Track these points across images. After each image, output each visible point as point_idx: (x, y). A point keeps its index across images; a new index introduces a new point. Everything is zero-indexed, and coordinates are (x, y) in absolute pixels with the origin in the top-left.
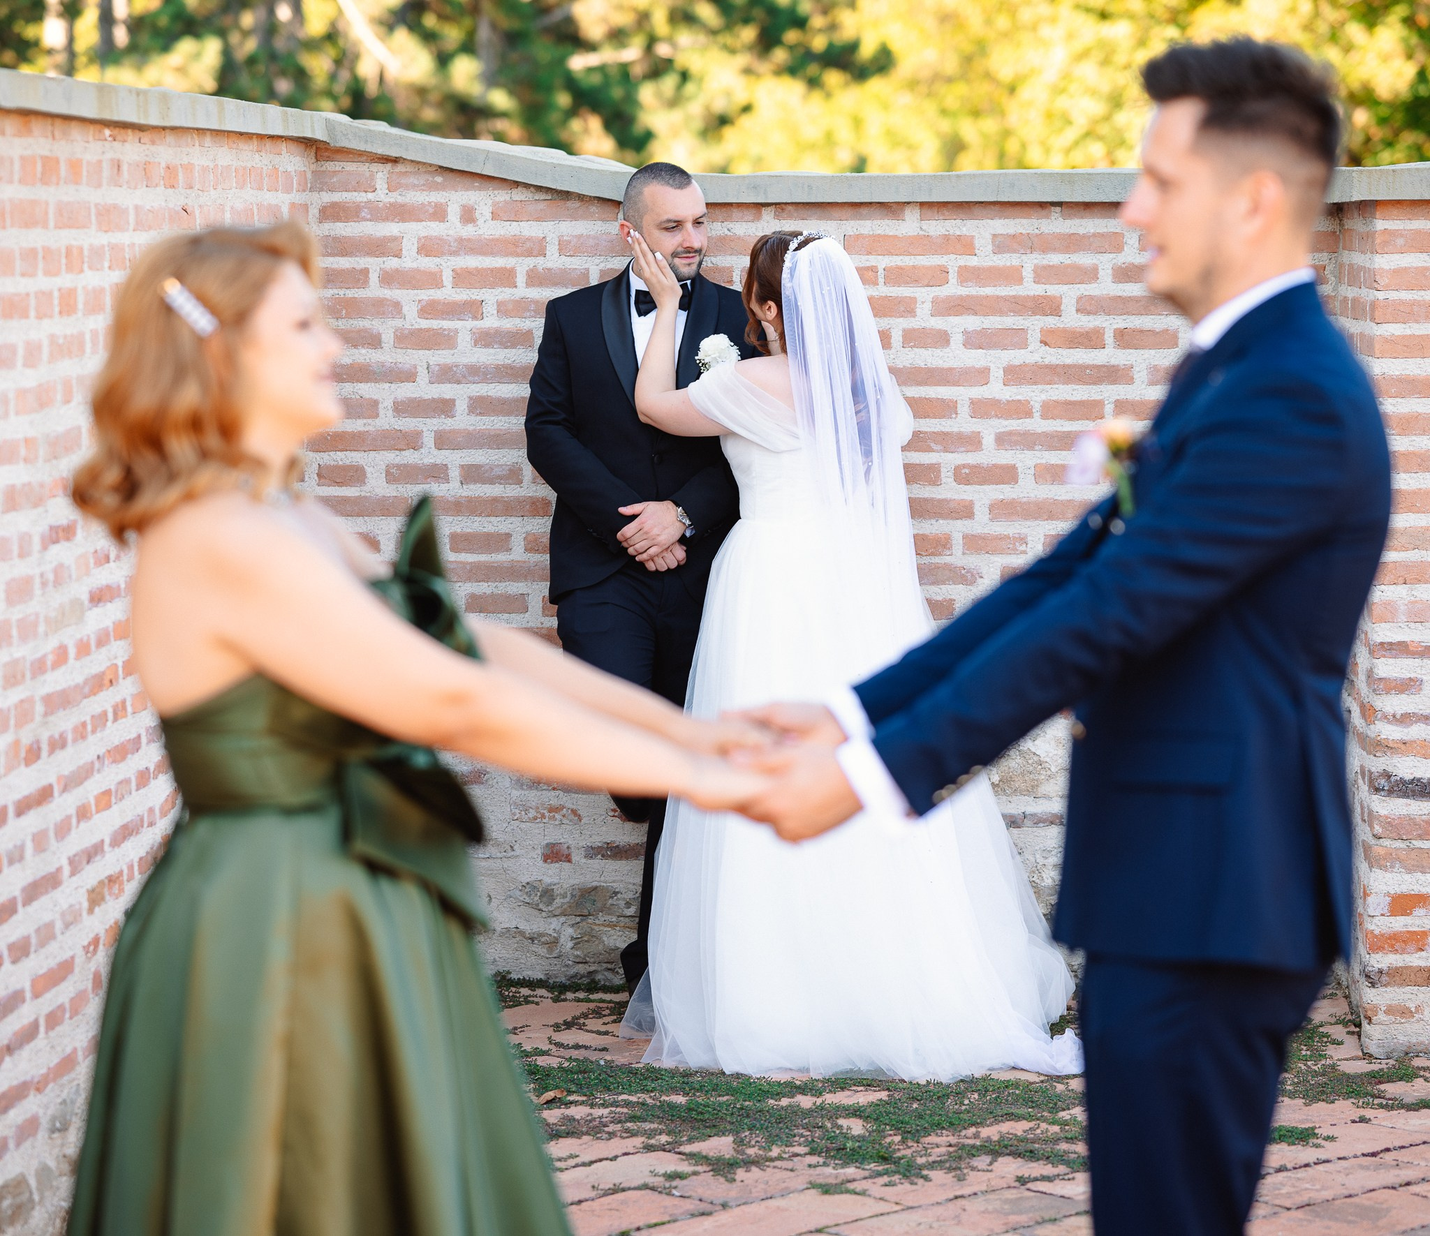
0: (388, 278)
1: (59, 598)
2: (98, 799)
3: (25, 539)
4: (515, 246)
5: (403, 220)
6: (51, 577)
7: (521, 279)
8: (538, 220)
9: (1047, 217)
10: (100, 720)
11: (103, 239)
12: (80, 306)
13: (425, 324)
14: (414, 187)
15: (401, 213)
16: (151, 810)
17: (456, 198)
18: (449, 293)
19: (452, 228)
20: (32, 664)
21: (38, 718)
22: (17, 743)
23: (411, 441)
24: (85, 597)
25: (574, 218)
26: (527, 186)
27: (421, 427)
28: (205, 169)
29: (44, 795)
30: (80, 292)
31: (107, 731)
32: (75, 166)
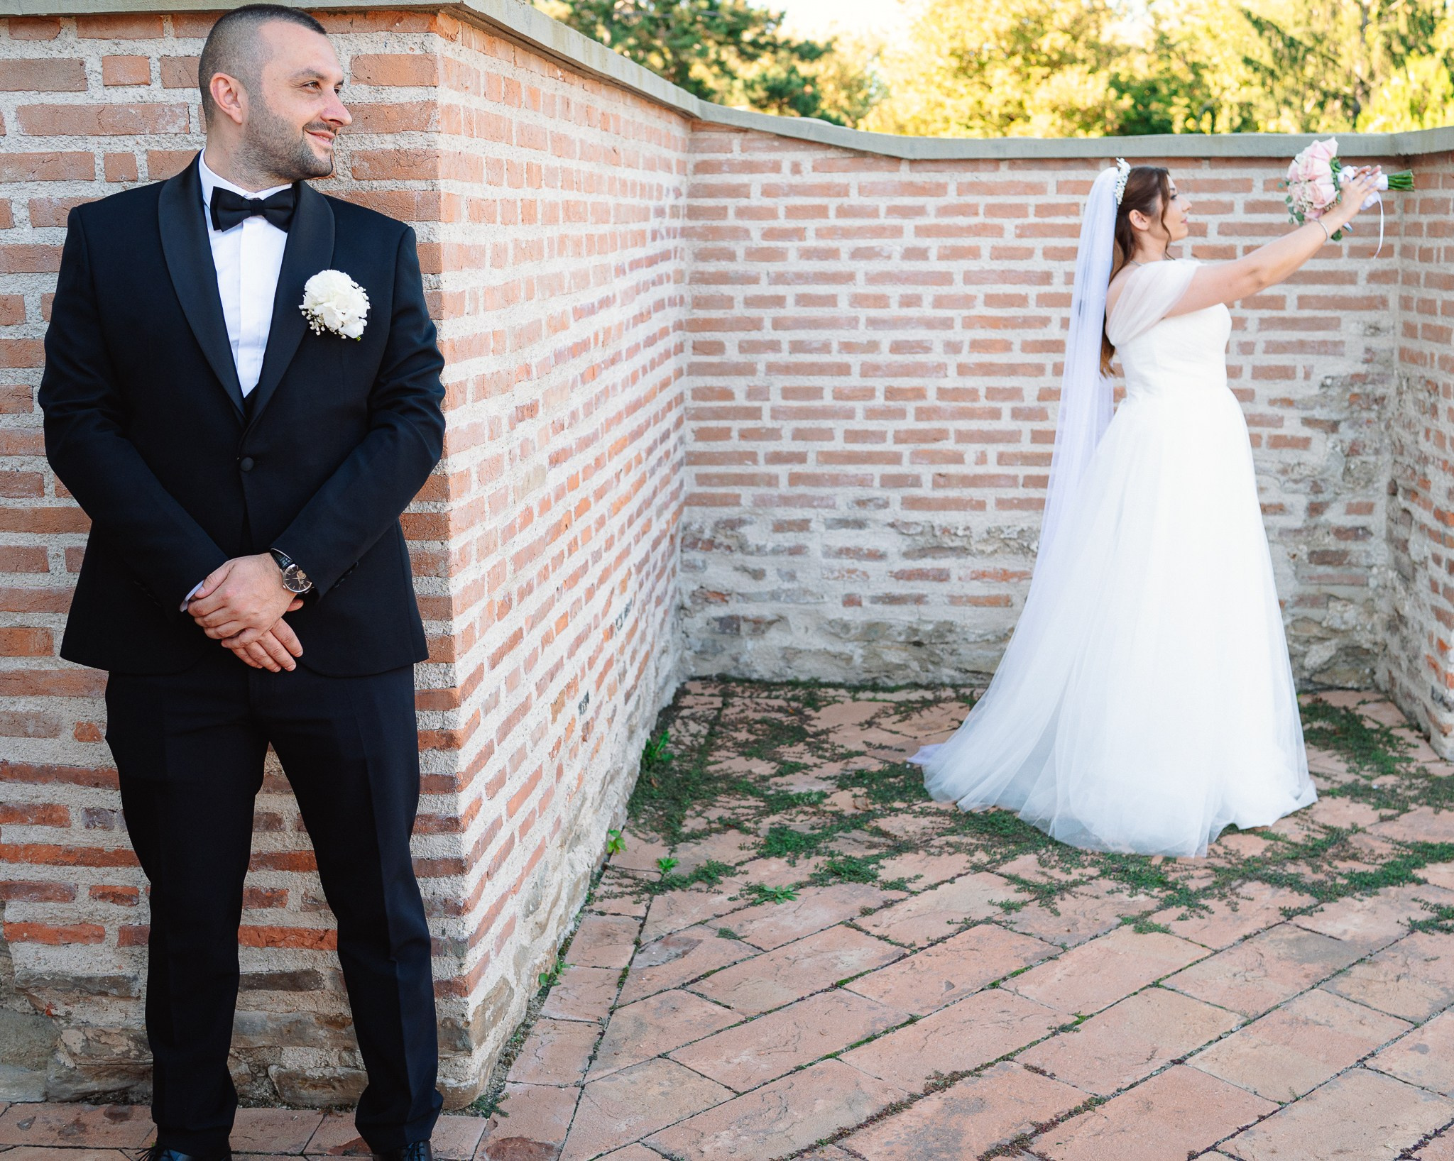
0: (741, 213)
1: (525, 468)
2: (557, 624)
3: (495, 422)
4: (827, 190)
5: (752, 172)
6: (518, 451)
7: (832, 213)
8: (845, 171)
9: (1200, 167)
10: (559, 560)
11: (556, 162)
12: (539, 216)
13: (766, 244)
14: (759, 149)
15: (750, 167)
16: (596, 616)
17: (788, 157)
18: (782, 223)
19: (784, 178)
20: (503, 532)
21: (509, 576)
22: (491, 603)
23: (756, 324)
24: (546, 462)
25: (869, 169)
26: (837, 147)
27: (763, 315)
28: (627, 122)
29: (517, 638)
30: (539, 203)
31: (564, 566)
32: (534, 94)
